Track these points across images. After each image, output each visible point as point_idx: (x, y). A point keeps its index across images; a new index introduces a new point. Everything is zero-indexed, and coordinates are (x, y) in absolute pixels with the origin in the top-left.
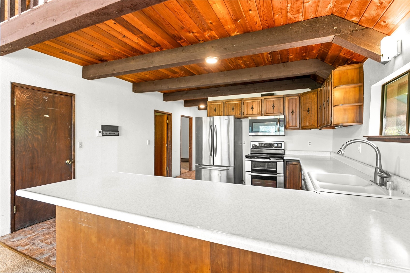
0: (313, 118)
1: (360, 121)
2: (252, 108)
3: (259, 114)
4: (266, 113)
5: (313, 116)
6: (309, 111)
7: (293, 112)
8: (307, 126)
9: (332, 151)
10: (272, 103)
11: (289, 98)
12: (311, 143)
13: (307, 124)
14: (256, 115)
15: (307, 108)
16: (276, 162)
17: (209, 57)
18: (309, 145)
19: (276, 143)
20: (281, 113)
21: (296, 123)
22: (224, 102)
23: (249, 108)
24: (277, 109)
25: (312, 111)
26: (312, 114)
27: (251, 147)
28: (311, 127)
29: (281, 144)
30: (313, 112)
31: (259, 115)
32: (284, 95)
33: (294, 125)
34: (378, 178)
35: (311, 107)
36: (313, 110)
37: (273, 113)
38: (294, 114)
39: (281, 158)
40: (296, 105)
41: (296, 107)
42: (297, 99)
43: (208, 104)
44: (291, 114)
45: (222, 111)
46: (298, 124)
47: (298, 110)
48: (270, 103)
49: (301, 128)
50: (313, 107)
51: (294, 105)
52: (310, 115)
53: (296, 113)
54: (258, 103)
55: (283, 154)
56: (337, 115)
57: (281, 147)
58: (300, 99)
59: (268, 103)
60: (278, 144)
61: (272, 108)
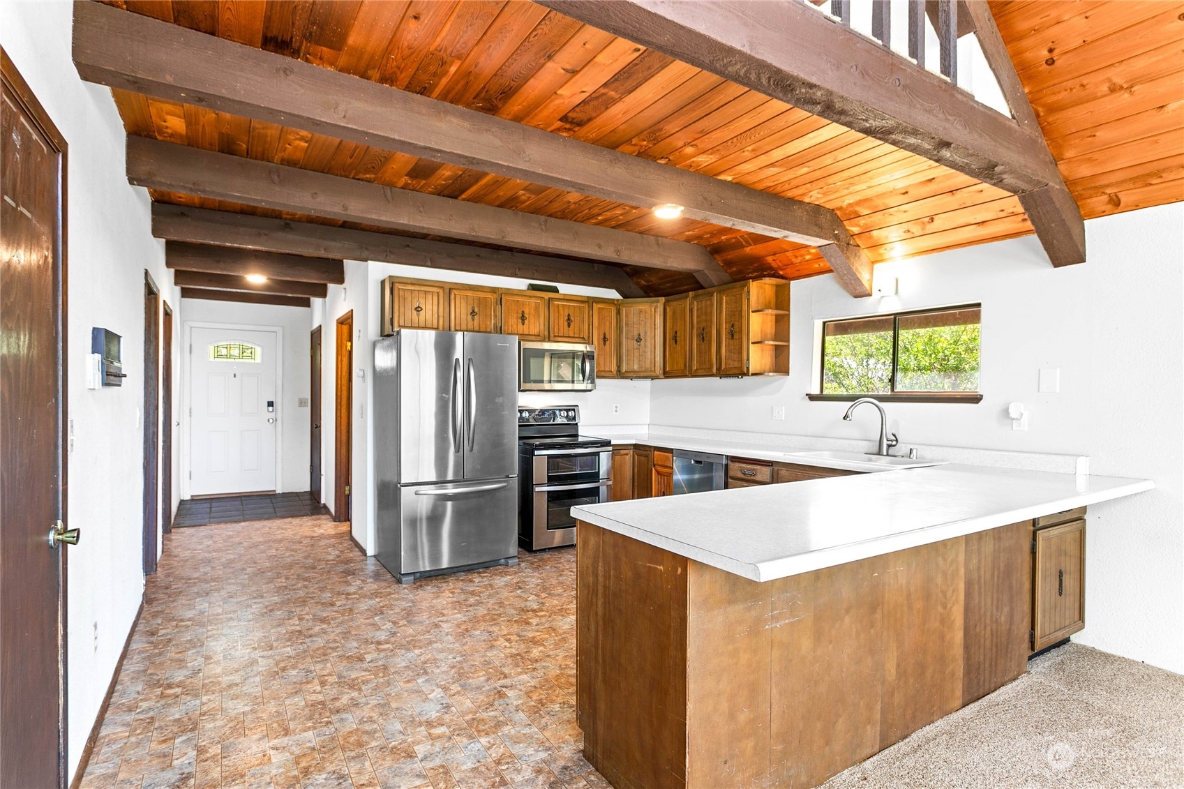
0: (649, 355)
1: (782, 369)
2: (523, 318)
3: (539, 335)
4: (555, 336)
5: (649, 353)
6: (639, 340)
7: (605, 339)
8: (634, 372)
9: (648, 422)
10: (565, 312)
11: (600, 306)
12: (618, 409)
13: (636, 367)
14: (533, 338)
15: (636, 333)
16: (597, 454)
17: (670, 205)
18: (615, 412)
19: (565, 410)
20: (583, 338)
21: (610, 364)
22: (447, 287)
23: (516, 314)
24: (576, 329)
25: (646, 341)
26: (646, 346)
28: (645, 374)
29: (574, 410)
30: (648, 344)
31: (538, 338)
32: (588, 297)
33: (608, 368)
35: (646, 334)
36: (649, 339)
37: (568, 337)
38: (607, 343)
39: (607, 443)
40: (611, 323)
41: (610, 327)
42: (613, 310)
43: (391, 286)
44: (602, 342)
45: (441, 314)
46: (614, 368)
47: (612, 336)
48: (562, 312)
49: (620, 375)
50: (649, 333)
51: (608, 323)
52: (642, 349)
53: (610, 344)
54: (537, 308)
55: (576, 436)
56: (758, 357)
57: (574, 418)
58: (618, 313)
59: (558, 311)
60: (568, 411)
61: (566, 324)
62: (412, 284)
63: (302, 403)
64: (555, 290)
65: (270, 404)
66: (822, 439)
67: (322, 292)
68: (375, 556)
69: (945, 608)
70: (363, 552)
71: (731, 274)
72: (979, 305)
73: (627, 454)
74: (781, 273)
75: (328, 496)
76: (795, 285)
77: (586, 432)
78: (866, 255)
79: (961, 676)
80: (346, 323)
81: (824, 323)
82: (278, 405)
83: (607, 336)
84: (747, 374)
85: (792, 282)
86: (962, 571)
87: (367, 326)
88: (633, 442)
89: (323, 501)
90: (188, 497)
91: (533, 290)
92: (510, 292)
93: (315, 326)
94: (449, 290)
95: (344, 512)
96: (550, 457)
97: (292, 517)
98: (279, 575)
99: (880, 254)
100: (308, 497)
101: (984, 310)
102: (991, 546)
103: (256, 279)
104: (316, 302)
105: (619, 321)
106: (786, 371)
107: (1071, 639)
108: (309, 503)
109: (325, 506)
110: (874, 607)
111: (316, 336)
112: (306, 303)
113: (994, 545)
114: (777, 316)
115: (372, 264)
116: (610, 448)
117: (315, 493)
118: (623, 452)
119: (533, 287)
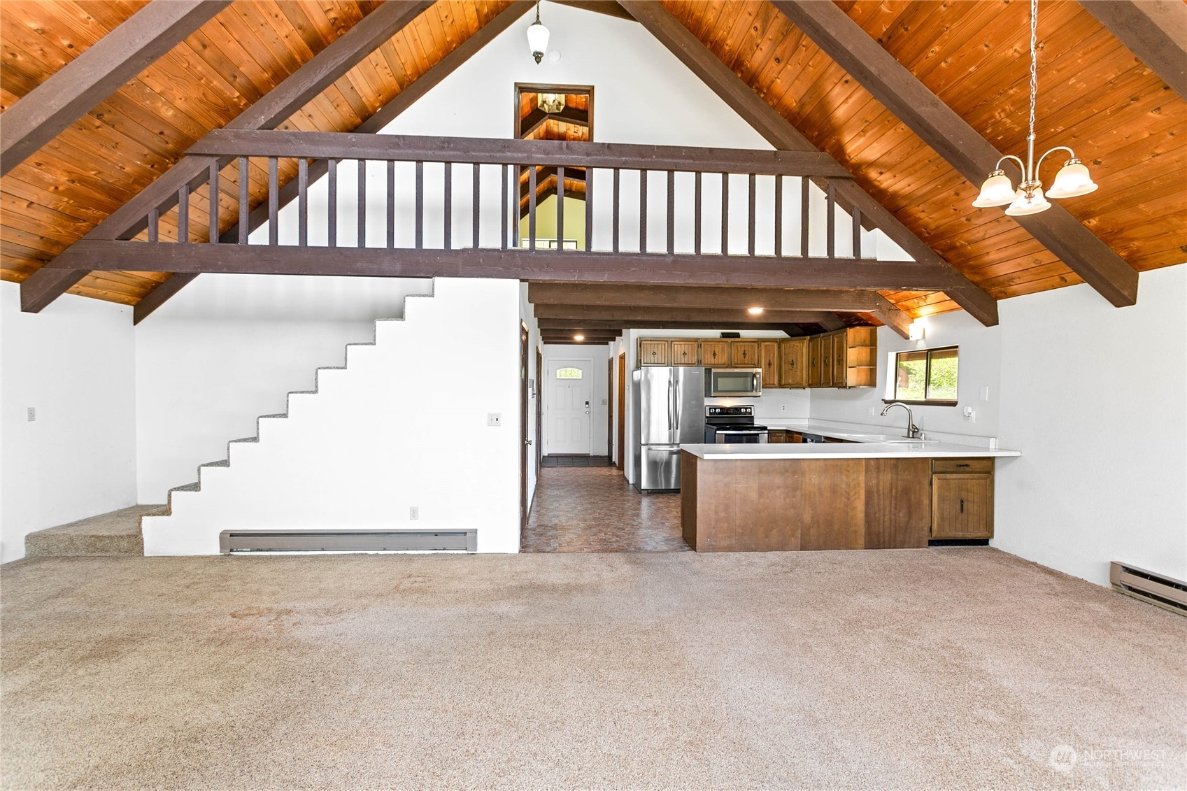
0: (799, 373)
1: (872, 383)
2: (714, 355)
3: (724, 364)
4: (735, 364)
5: (799, 372)
6: (793, 364)
7: (770, 364)
8: (789, 384)
9: (809, 417)
10: (743, 349)
11: (766, 344)
12: (784, 408)
13: (790, 381)
14: (720, 366)
15: (791, 360)
18: (782, 410)
19: (744, 408)
20: (755, 364)
21: (774, 379)
23: (709, 353)
24: (750, 359)
25: (797, 364)
26: (797, 368)
27: (708, 415)
28: (796, 386)
29: (751, 408)
30: (799, 367)
31: (724, 366)
32: (757, 339)
33: (772, 382)
34: (911, 433)
35: (797, 360)
36: (799, 364)
37: (745, 365)
38: (771, 366)
39: (765, 428)
40: (774, 354)
41: (773, 357)
42: (776, 345)
43: (640, 342)
44: (768, 366)
45: (666, 355)
46: (776, 381)
47: (775, 362)
48: (739, 349)
49: (781, 386)
50: (799, 359)
51: (772, 355)
52: (794, 369)
53: (774, 366)
54: (723, 349)
55: (753, 424)
56: (852, 377)
57: (751, 413)
58: (779, 347)
59: (737, 349)
60: (746, 409)
61: (743, 356)
62: (651, 341)
63: (603, 403)
64: (738, 335)
65: (587, 403)
66: (889, 428)
67: (614, 340)
68: (633, 484)
69: (848, 499)
70: (628, 481)
71: (844, 322)
72: (957, 347)
73: (781, 436)
74: (870, 322)
75: (615, 458)
76: (879, 329)
77: (757, 423)
78: (904, 315)
79: (863, 534)
80: (622, 358)
81: (897, 354)
82: (591, 403)
83: (772, 362)
84: (845, 387)
85: (878, 328)
86: (863, 485)
87: (631, 362)
88: (785, 428)
89: (613, 460)
90: (546, 455)
91: (723, 337)
92: (706, 340)
93: (611, 357)
94: (670, 342)
95: (621, 467)
96: (726, 435)
97: (597, 467)
98: (588, 487)
99: (914, 314)
100: (607, 458)
101: (960, 350)
102: (889, 476)
103: (579, 338)
104: (611, 343)
105: (780, 352)
106: (874, 385)
107: (990, 542)
108: (607, 461)
109: (614, 463)
110: (795, 490)
111: (611, 362)
112: (607, 344)
113: (892, 476)
114: (871, 349)
115: (632, 331)
116: (767, 432)
117: (610, 456)
118: (778, 434)
119: (724, 335)
